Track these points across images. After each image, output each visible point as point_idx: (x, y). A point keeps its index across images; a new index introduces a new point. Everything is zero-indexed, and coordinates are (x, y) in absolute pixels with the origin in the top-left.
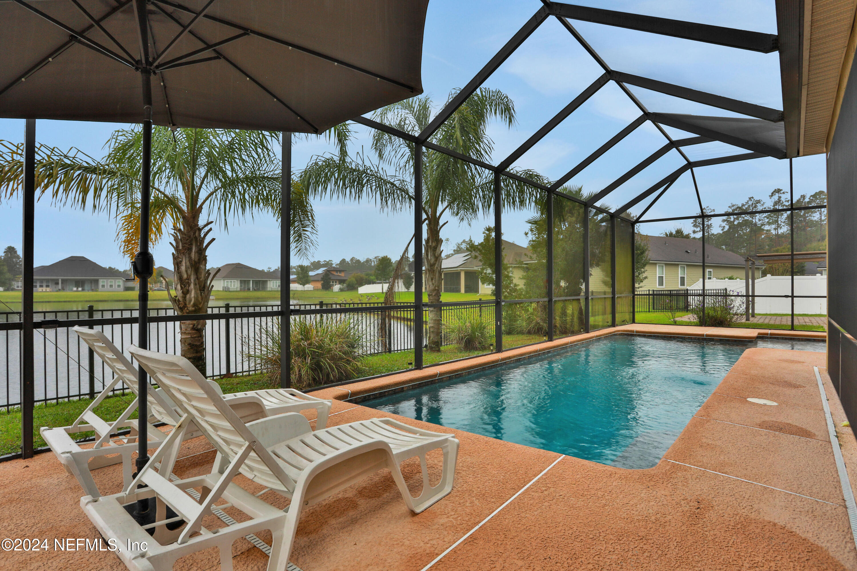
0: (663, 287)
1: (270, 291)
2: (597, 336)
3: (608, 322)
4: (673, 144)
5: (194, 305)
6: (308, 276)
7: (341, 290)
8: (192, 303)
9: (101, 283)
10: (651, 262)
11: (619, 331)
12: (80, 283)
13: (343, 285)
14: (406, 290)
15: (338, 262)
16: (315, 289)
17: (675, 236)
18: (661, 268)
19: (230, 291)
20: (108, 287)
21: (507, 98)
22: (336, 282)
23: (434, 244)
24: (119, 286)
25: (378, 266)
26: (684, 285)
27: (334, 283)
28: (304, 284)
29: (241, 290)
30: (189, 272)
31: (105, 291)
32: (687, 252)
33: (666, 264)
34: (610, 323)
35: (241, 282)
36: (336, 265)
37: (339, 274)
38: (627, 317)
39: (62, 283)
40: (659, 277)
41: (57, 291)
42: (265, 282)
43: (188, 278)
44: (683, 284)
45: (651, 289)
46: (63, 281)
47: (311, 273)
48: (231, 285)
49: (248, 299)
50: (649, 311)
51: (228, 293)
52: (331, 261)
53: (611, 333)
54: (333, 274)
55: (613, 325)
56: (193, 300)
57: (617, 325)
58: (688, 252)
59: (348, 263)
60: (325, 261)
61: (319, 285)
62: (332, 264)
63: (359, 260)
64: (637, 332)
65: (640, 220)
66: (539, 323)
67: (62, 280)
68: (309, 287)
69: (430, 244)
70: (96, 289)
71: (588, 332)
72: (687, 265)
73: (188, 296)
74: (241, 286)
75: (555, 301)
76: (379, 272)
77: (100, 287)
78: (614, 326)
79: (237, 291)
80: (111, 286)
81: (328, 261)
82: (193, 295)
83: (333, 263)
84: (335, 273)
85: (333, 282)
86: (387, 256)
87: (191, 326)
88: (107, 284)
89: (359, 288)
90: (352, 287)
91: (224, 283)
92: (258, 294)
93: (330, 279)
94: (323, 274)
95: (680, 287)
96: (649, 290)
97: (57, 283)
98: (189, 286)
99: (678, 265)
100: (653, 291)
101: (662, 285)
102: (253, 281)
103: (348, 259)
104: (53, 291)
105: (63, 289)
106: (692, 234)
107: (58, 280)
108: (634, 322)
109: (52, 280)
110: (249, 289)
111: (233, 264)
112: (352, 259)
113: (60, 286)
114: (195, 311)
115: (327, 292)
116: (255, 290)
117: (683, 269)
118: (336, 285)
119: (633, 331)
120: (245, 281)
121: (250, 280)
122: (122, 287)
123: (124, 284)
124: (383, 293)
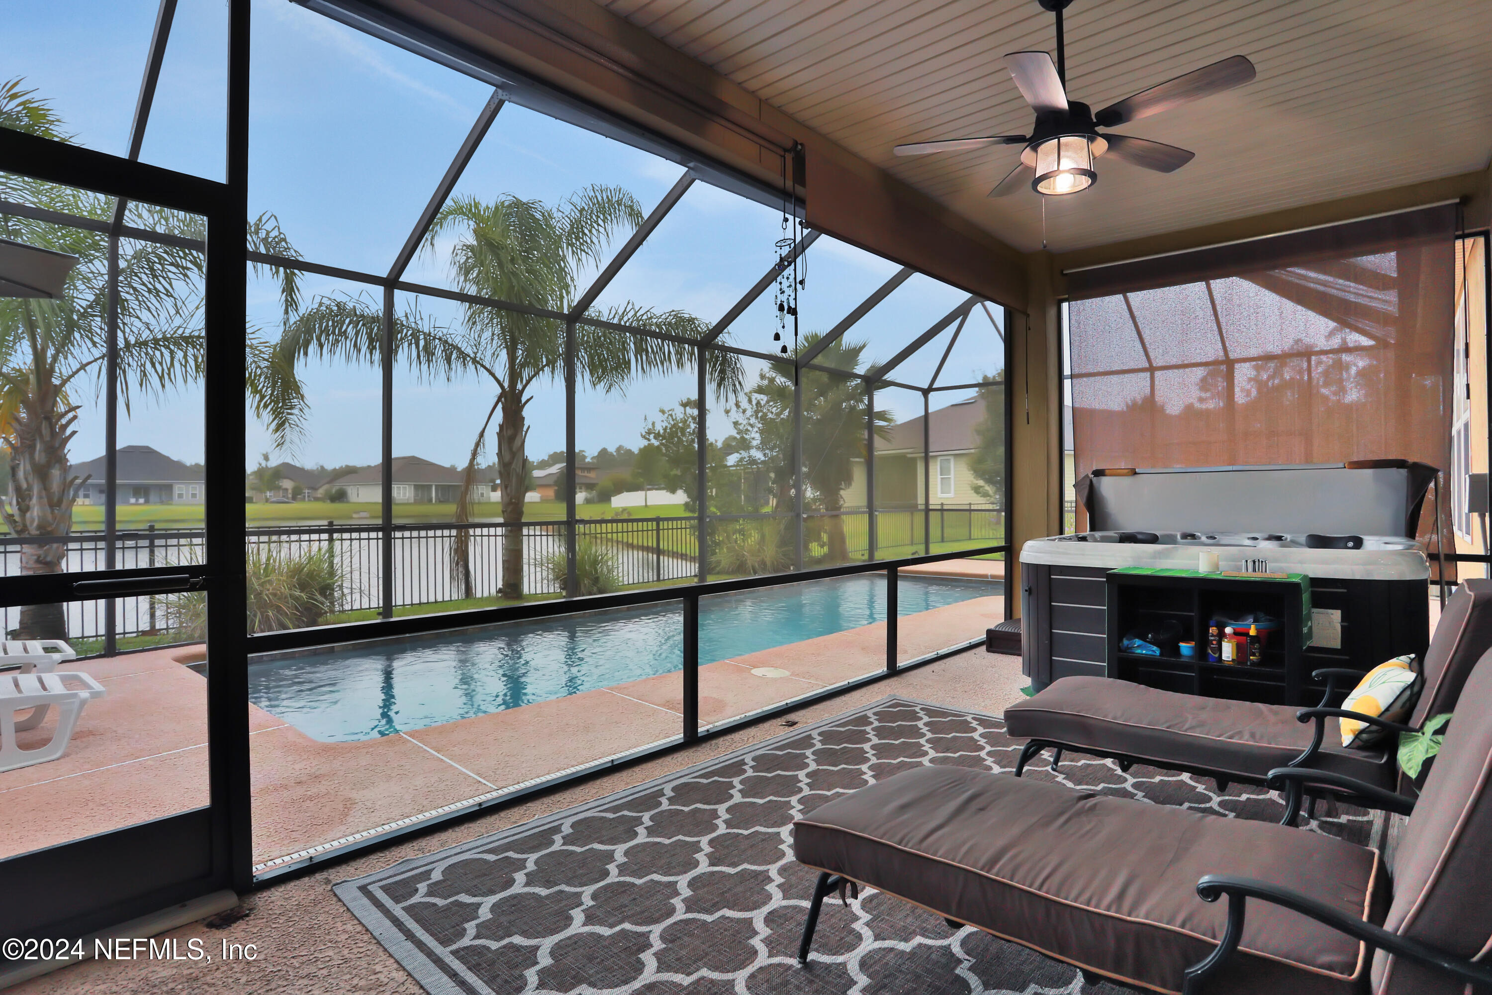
6: (531, 478)
7: (588, 501)
8: (36, 523)
9: (175, 491)
12: (141, 492)
13: (590, 494)
15: (596, 454)
16: (544, 500)
20: (187, 498)
22: (582, 488)
25: (639, 461)
27: (579, 490)
29: (416, 503)
31: (184, 505)
35: (416, 487)
36: (592, 458)
37: (586, 474)
42: (466, 489)
49: (432, 515)
52: (583, 451)
54: (580, 474)
56: (38, 519)
59: (611, 454)
61: (551, 493)
62: (585, 457)
63: (630, 450)
68: (532, 496)
70: (168, 501)
73: (28, 514)
74: (416, 495)
76: (640, 471)
77: (176, 496)
79: (409, 504)
80: (194, 496)
82: (37, 513)
84: (584, 472)
85: (578, 488)
88: (187, 492)
89: (613, 498)
90: (605, 497)
92: (447, 508)
94: (560, 474)
102: (436, 486)
103: (612, 449)
109: (94, 486)
110: (430, 500)
112: (619, 449)
116: (440, 502)
120: (424, 486)
121: (431, 486)
124: (646, 506)
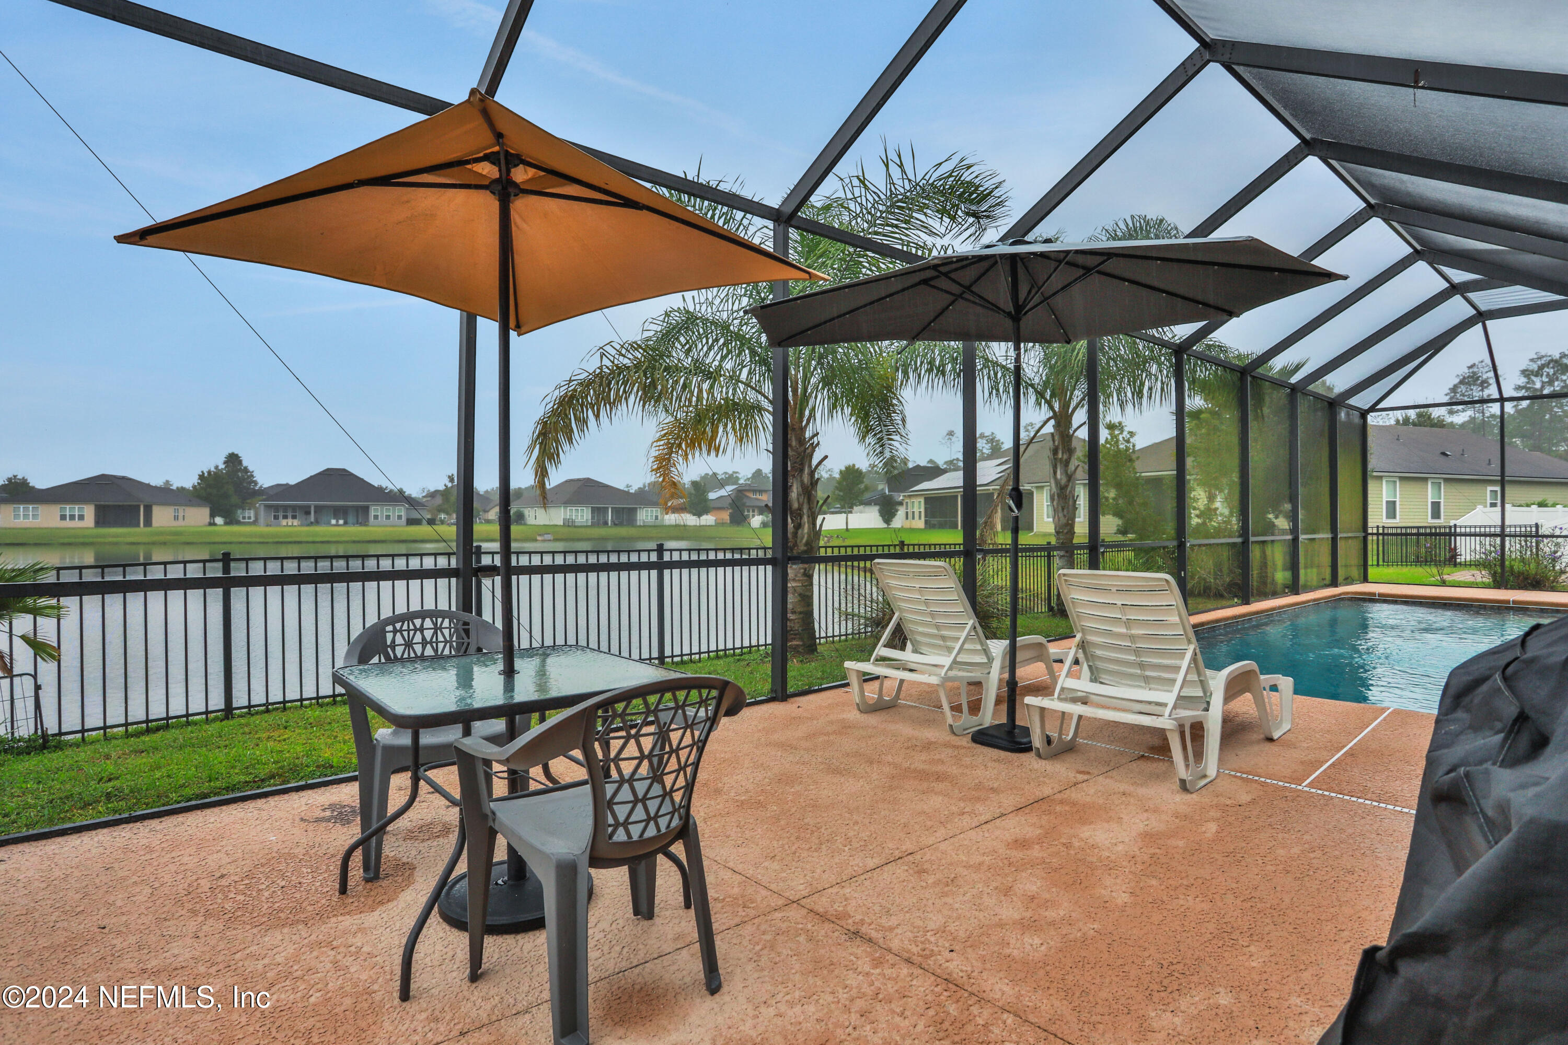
0: (1397, 521)
1: (640, 526)
2: (1315, 600)
3: (1324, 579)
4: (1454, 289)
5: (807, 544)
6: (706, 500)
8: (804, 540)
9: (372, 513)
10: (1375, 474)
11: (1348, 593)
12: (340, 512)
13: (765, 517)
14: (885, 526)
15: (750, 476)
16: (719, 524)
17: (1414, 424)
18: (1391, 486)
19: (575, 527)
20: (382, 520)
21: (1176, 228)
22: (753, 511)
23: (1065, 457)
24: (400, 517)
25: (839, 483)
26: (1439, 517)
27: (751, 513)
28: (699, 514)
29: (593, 525)
30: (801, 500)
31: (380, 526)
32: (1444, 454)
33: (1401, 478)
34: (1328, 582)
35: (593, 510)
37: (758, 496)
38: (1355, 573)
39: (315, 512)
40: (1387, 502)
41: (308, 525)
42: (632, 511)
43: (800, 509)
44: (1436, 513)
45: (1381, 525)
46: (318, 509)
47: (712, 496)
48: (576, 516)
49: (605, 539)
50: (1378, 565)
51: (571, 529)
52: (736, 473)
53: (1334, 596)
54: (748, 497)
55: (1334, 583)
56: (806, 536)
57: (1341, 585)
58: (1447, 455)
60: (726, 473)
61: (725, 516)
62: (738, 479)
64: (1380, 595)
65: (1378, 407)
66: (1205, 579)
67: (316, 507)
68: (708, 519)
69: (1060, 456)
70: (365, 523)
71: (1297, 593)
72: (1446, 480)
73: (800, 531)
74: (593, 518)
75: (1193, 546)
76: (841, 494)
77: (372, 519)
78: (1336, 586)
79: (587, 526)
80: (388, 517)
81: (730, 472)
82: (806, 531)
83: (740, 476)
84: (751, 495)
85: (748, 511)
86: (854, 465)
87: (802, 571)
88: (382, 513)
91: (565, 513)
92: (623, 531)
93: (744, 505)
94: (733, 497)
95: (1431, 521)
96: (1378, 527)
97: (308, 513)
98: (801, 518)
99: (1426, 479)
100: (1383, 527)
101: (1395, 517)
102: (612, 508)
104: (302, 525)
105: (317, 522)
106: (1447, 416)
107: (309, 507)
108: (1365, 579)
109: (301, 507)
110: (606, 523)
111: (579, 480)
113: (312, 517)
114: (805, 552)
115: (740, 528)
116: (615, 524)
117: (1436, 487)
118: (753, 516)
119: (1374, 594)
120: (599, 509)
121: (607, 508)
122: (404, 519)
123: (407, 514)
124: (847, 529)
